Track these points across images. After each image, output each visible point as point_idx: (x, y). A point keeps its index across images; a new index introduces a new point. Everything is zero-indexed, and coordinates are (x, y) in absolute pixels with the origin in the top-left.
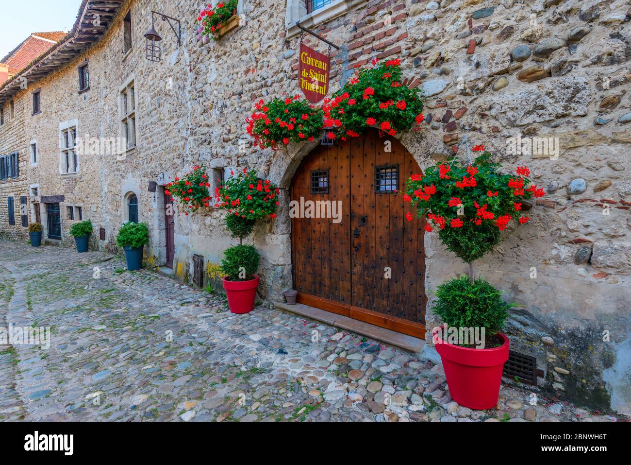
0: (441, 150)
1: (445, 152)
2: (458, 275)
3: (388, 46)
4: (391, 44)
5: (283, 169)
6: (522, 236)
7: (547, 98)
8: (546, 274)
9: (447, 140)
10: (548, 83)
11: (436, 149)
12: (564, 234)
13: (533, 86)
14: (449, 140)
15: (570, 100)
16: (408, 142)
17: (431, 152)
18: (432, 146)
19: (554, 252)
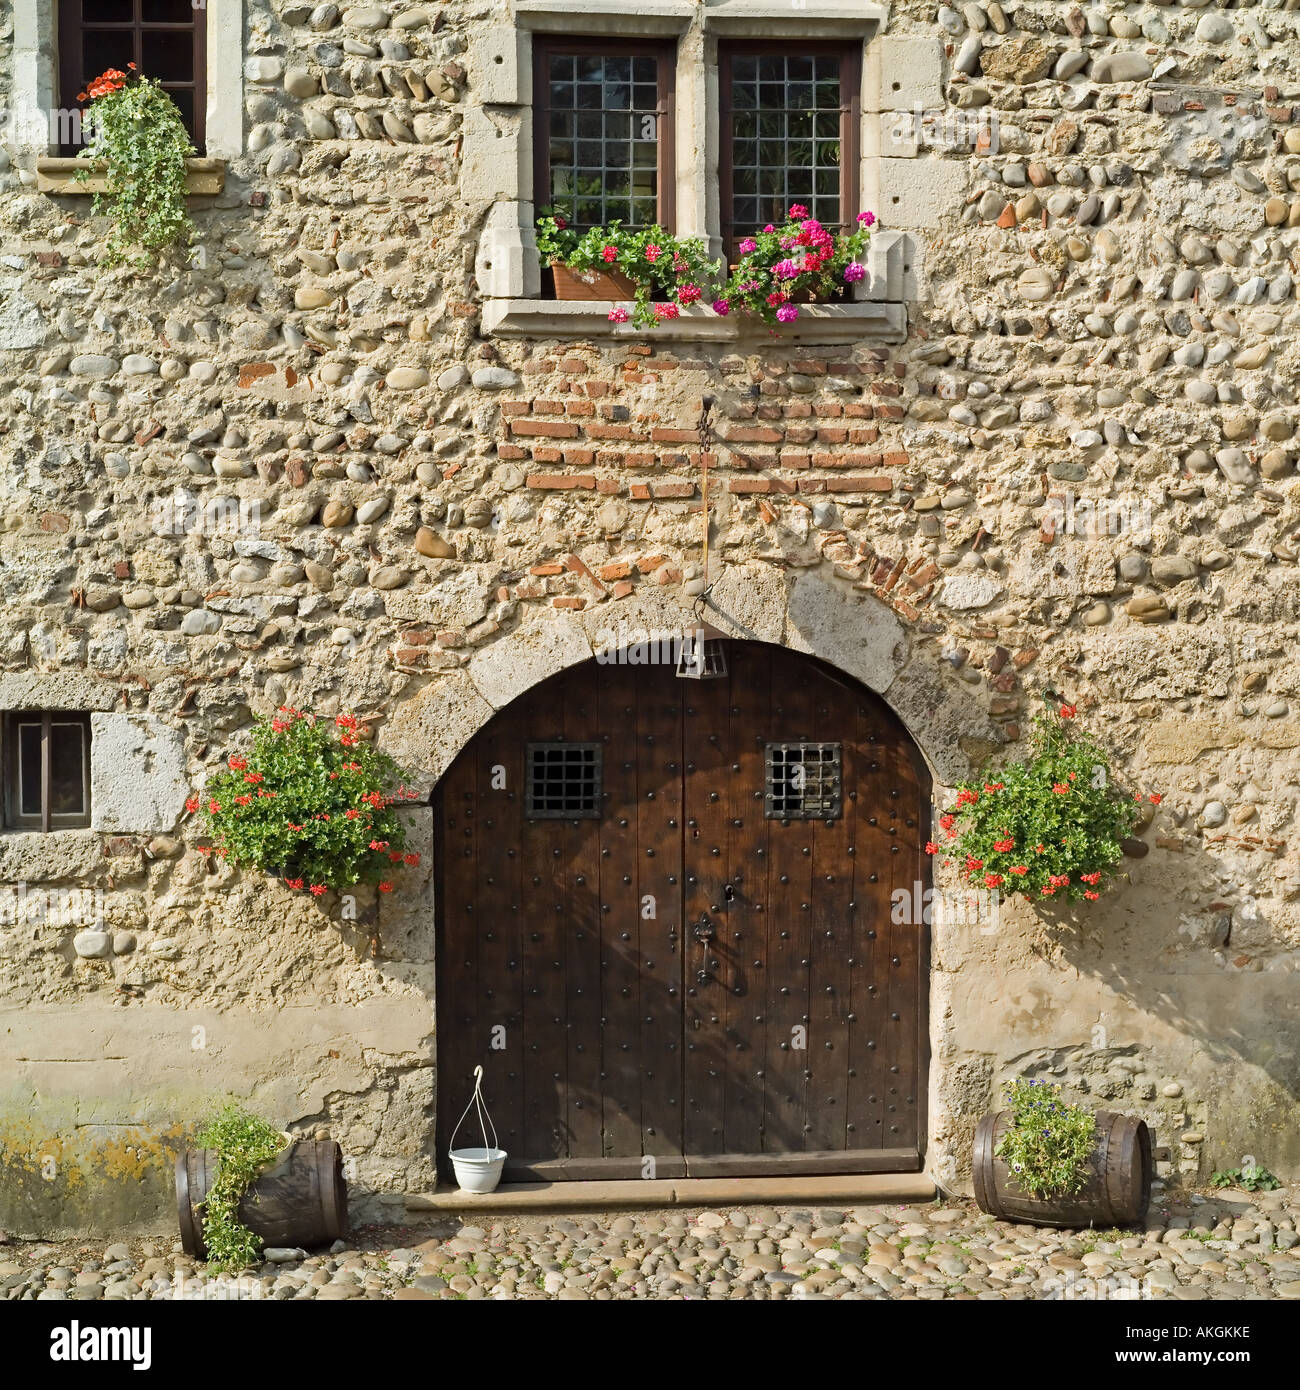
0: (983, 731)
1: (992, 735)
2: (1017, 1001)
3: (857, 467)
4: (864, 468)
5: (449, 738)
6: (1132, 907)
7: (1172, 659)
8: (1171, 970)
9: (997, 711)
10: (1174, 630)
11: (972, 726)
12: (1195, 897)
13: (1152, 632)
14: (1003, 710)
15: (1205, 669)
16: (908, 704)
17: (960, 733)
18: (962, 718)
19: (1182, 930)
